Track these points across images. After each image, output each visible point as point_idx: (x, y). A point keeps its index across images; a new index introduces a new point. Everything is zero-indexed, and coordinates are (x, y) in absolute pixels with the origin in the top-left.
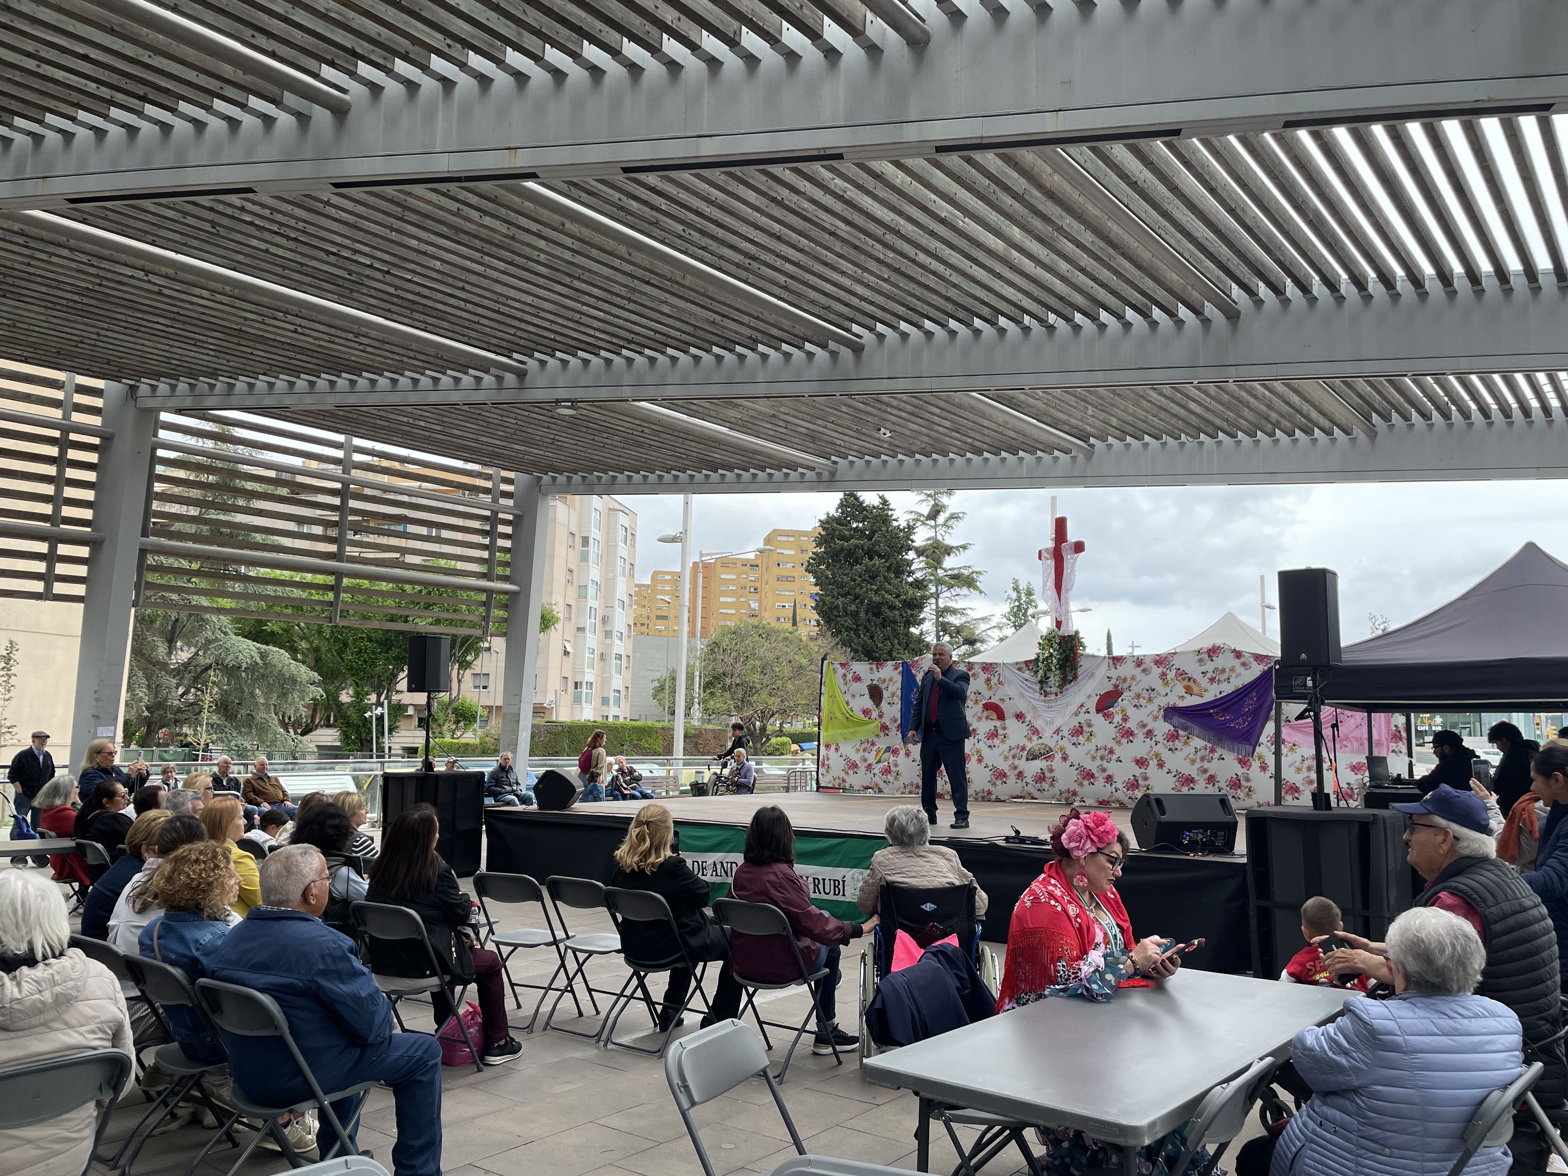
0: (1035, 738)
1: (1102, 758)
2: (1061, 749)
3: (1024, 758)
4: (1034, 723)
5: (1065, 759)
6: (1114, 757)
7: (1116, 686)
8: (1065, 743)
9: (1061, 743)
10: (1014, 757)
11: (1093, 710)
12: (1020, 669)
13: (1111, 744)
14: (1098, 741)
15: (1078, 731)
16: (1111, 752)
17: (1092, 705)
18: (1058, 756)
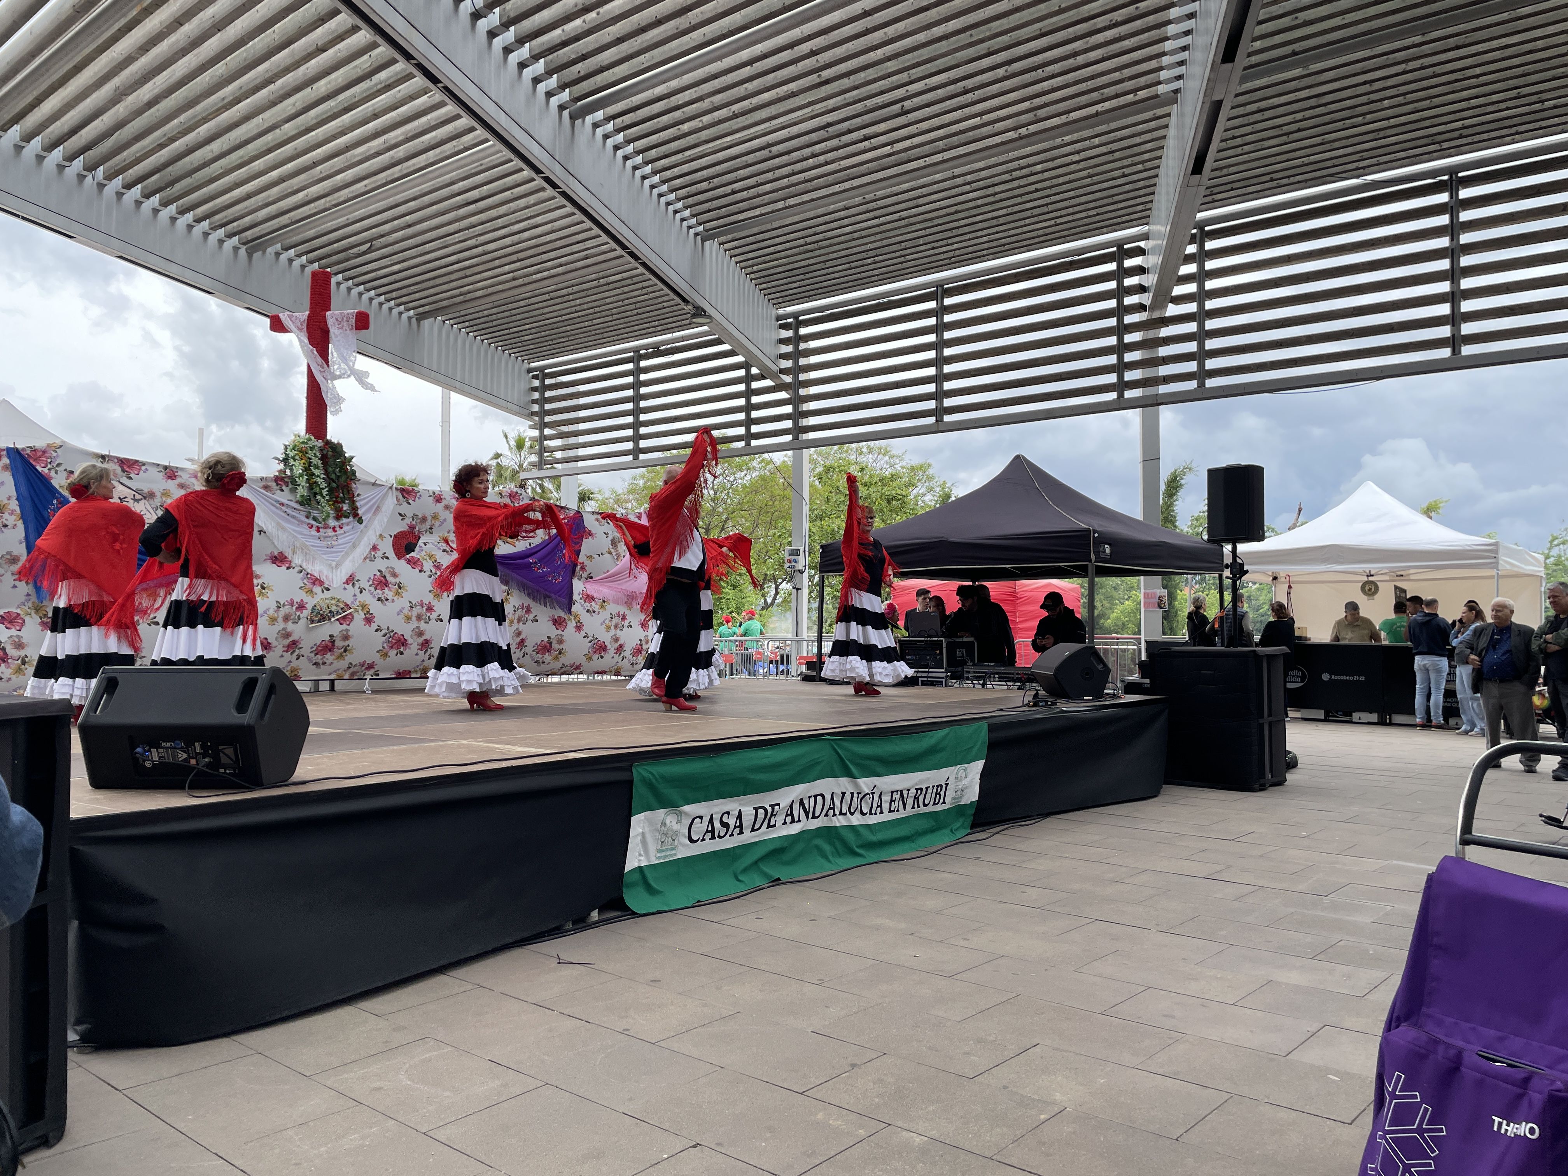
0: (317, 589)
1: (419, 618)
2: (363, 606)
3: (303, 622)
4: (310, 568)
5: (369, 620)
6: (434, 616)
7: (412, 527)
8: (367, 598)
9: (361, 598)
10: (286, 619)
11: (391, 554)
12: (266, 487)
13: (428, 598)
14: (410, 595)
15: (381, 582)
16: (430, 609)
17: (387, 547)
18: (359, 617)
